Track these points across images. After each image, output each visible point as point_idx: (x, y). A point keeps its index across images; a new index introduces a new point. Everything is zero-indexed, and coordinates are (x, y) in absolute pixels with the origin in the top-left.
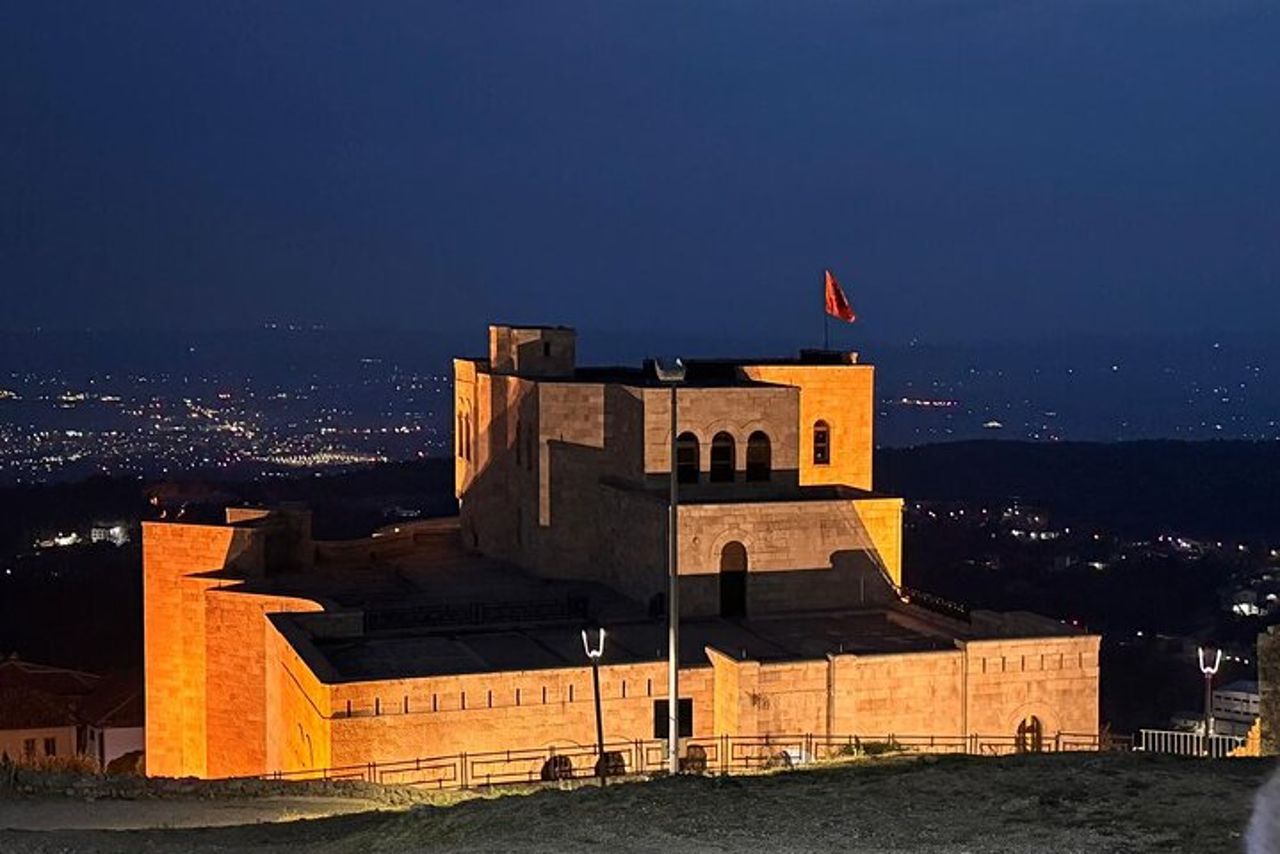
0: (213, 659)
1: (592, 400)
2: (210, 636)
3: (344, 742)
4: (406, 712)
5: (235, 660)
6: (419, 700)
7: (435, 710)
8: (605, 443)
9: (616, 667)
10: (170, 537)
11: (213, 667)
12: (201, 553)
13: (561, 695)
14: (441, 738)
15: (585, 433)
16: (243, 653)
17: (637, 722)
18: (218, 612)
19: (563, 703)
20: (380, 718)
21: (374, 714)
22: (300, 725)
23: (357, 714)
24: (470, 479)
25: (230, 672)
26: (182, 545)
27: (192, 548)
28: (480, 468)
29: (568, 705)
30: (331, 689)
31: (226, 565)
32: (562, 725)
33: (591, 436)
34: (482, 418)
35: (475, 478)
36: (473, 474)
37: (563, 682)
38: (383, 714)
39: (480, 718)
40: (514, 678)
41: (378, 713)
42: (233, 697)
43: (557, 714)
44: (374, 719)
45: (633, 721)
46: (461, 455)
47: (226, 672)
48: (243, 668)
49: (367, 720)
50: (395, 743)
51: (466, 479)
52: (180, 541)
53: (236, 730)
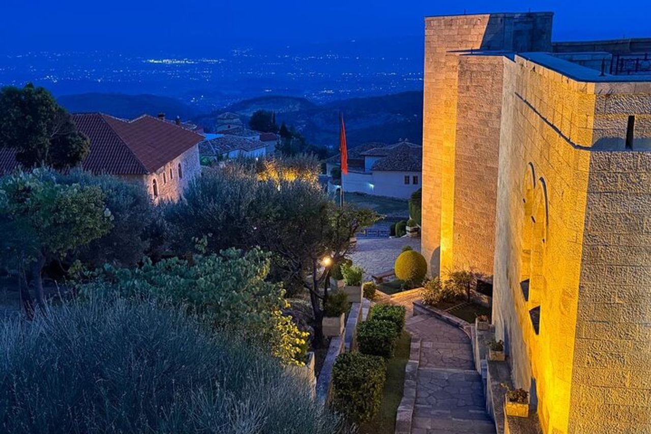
2: (461, 95)
3: (612, 195)
5: (480, 115)
10: (443, 27)
11: (462, 121)
12: (463, 38)
16: (486, 108)
18: (468, 74)
22: (531, 164)
23: (645, 145)
25: (476, 126)
26: (451, 33)
27: (458, 34)
31: (481, 47)
42: (476, 146)
47: (472, 126)
48: (485, 123)
52: (450, 30)
53: (477, 174)
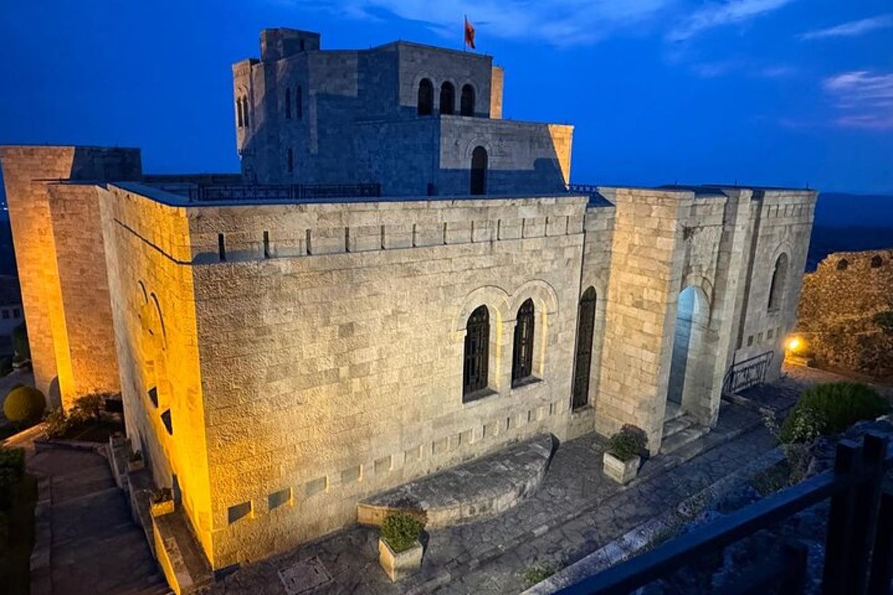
0: (61, 242)
1: (348, 62)
2: (57, 223)
3: (216, 300)
4: (309, 253)
5: (81, 241)
6: (325, 234)
7: (347, 251)
8: (359, 94)
9: (543, 200)
10: (23, 156)
11: (63, 249)
12: (49, 167)
13: (489, 230)
14: (356, 287)
15: (343, 87)
16: (87, 235)
17: (556, 262)
18: (61, 202)
19: (491, 241)
20: (273, 262)
21: (263, 256)
22: (140, 282)
23: (235, 256)
24: (250, 138)
25: (78, 252)
26: (34, 162)
27: (42, 163)
28: (256, 130)
29: (496, 243)
30: (190, 217)
31: (71, 175)
32: (489, 268)
33: (348, 88)
34: (257, 95)
35: (254, 137)
36: (252, 134)
37: (492, 217)
38: (276, 257)
39: (403, 262)
40: (442, 209)
41: (267, 256)
42: (83, 271)
43: (485, 255)
44: (263, 264)
45: (553, 262)
46: (240, 125)
47: (74, 252)
48: (89, 249)
49: (252, 265)
50: (294, 299)
51: (245, 141)
52: (32, 159)
53: (88, 298)
